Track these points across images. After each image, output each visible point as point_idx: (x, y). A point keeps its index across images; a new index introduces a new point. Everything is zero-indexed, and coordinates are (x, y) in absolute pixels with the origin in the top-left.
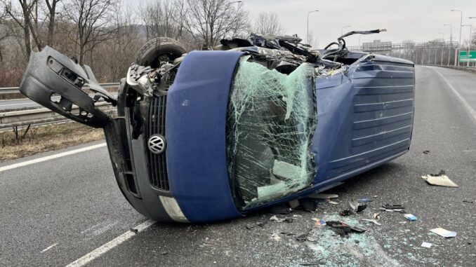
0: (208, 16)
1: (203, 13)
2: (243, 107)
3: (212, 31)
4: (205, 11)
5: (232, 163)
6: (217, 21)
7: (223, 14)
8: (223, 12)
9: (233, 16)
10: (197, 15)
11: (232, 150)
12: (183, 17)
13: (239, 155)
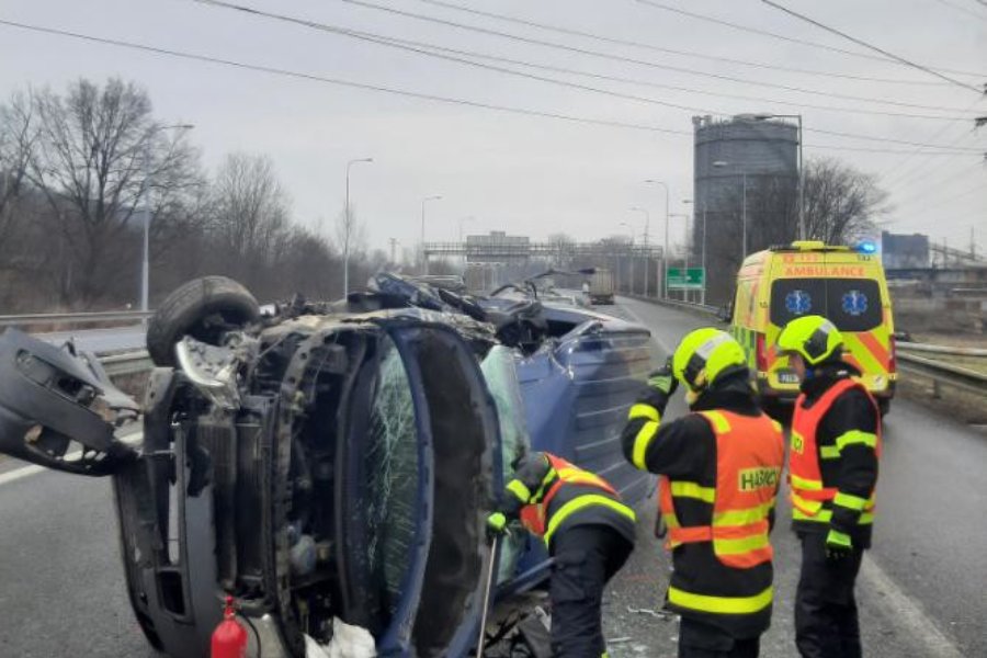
0: (94, 149)
1: (79, 143)
2: (401, 425)
3: (102, 185)
4: (85, 136)
5: (375, 539)
6: (115, 164)
7: (135, 149)
8: (134, 143)
9: (161, 156)
10: (61, 146)
11: (376, 513)
12: (25, 148)
13: (389, 521)
